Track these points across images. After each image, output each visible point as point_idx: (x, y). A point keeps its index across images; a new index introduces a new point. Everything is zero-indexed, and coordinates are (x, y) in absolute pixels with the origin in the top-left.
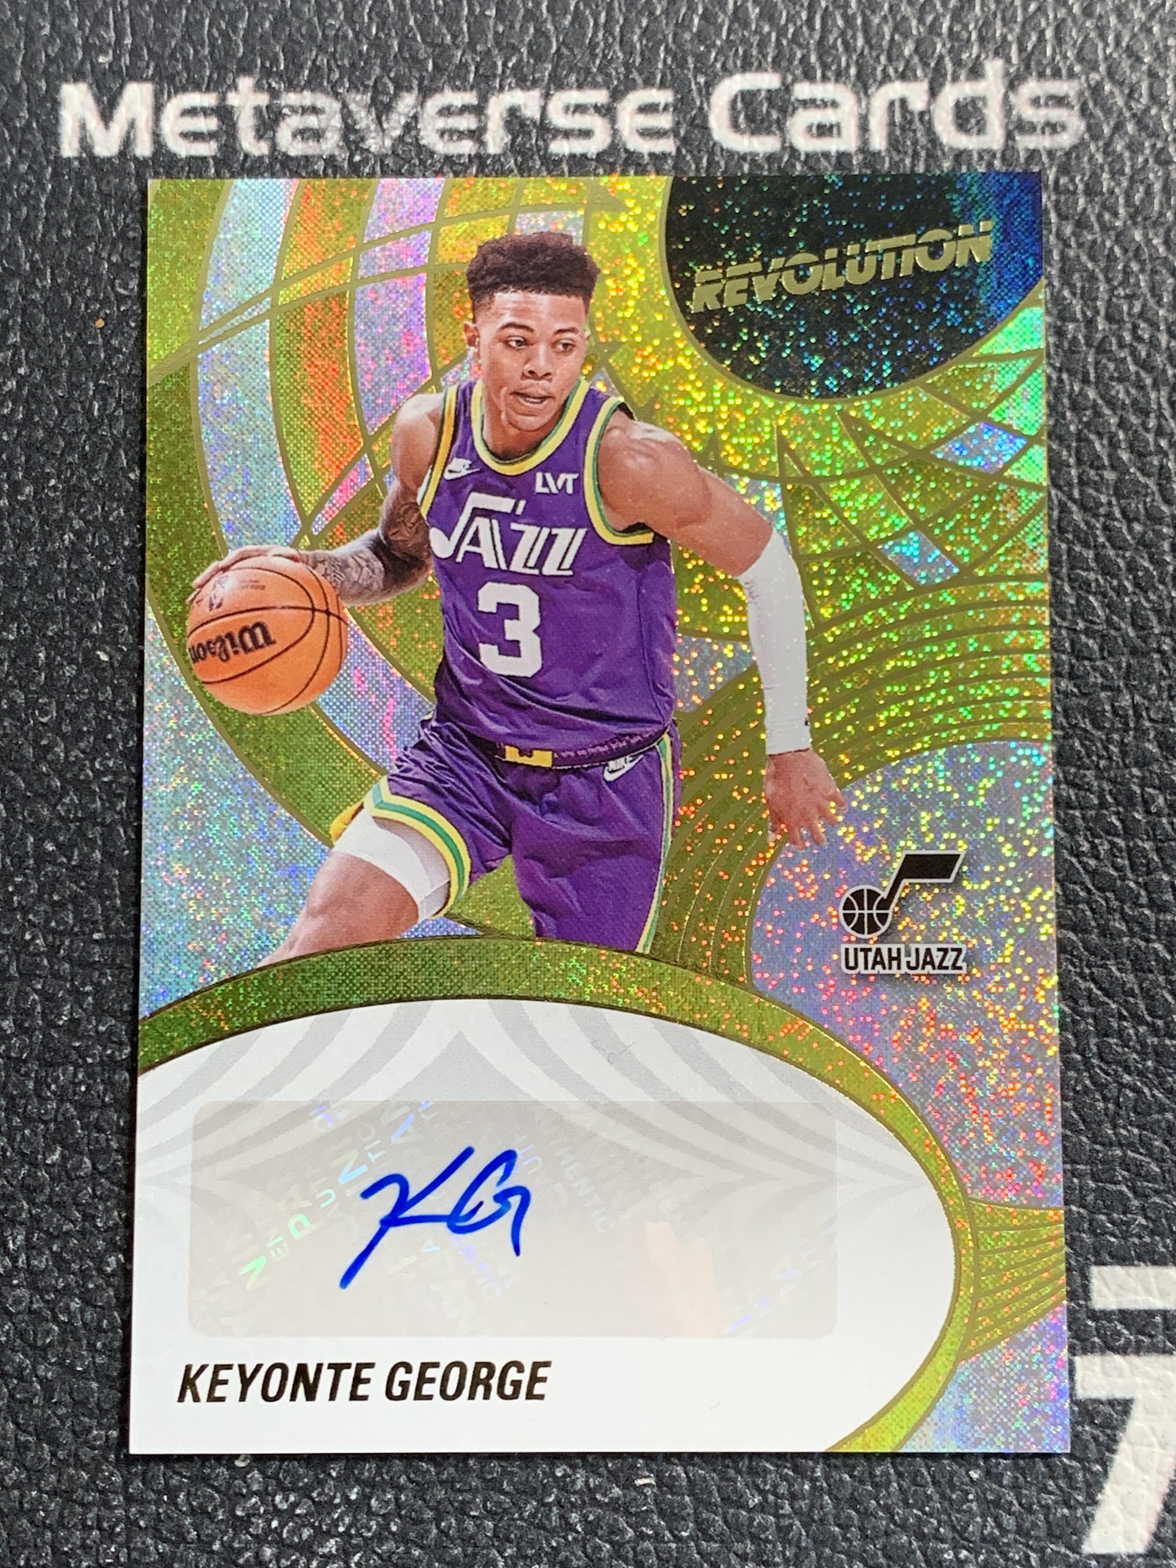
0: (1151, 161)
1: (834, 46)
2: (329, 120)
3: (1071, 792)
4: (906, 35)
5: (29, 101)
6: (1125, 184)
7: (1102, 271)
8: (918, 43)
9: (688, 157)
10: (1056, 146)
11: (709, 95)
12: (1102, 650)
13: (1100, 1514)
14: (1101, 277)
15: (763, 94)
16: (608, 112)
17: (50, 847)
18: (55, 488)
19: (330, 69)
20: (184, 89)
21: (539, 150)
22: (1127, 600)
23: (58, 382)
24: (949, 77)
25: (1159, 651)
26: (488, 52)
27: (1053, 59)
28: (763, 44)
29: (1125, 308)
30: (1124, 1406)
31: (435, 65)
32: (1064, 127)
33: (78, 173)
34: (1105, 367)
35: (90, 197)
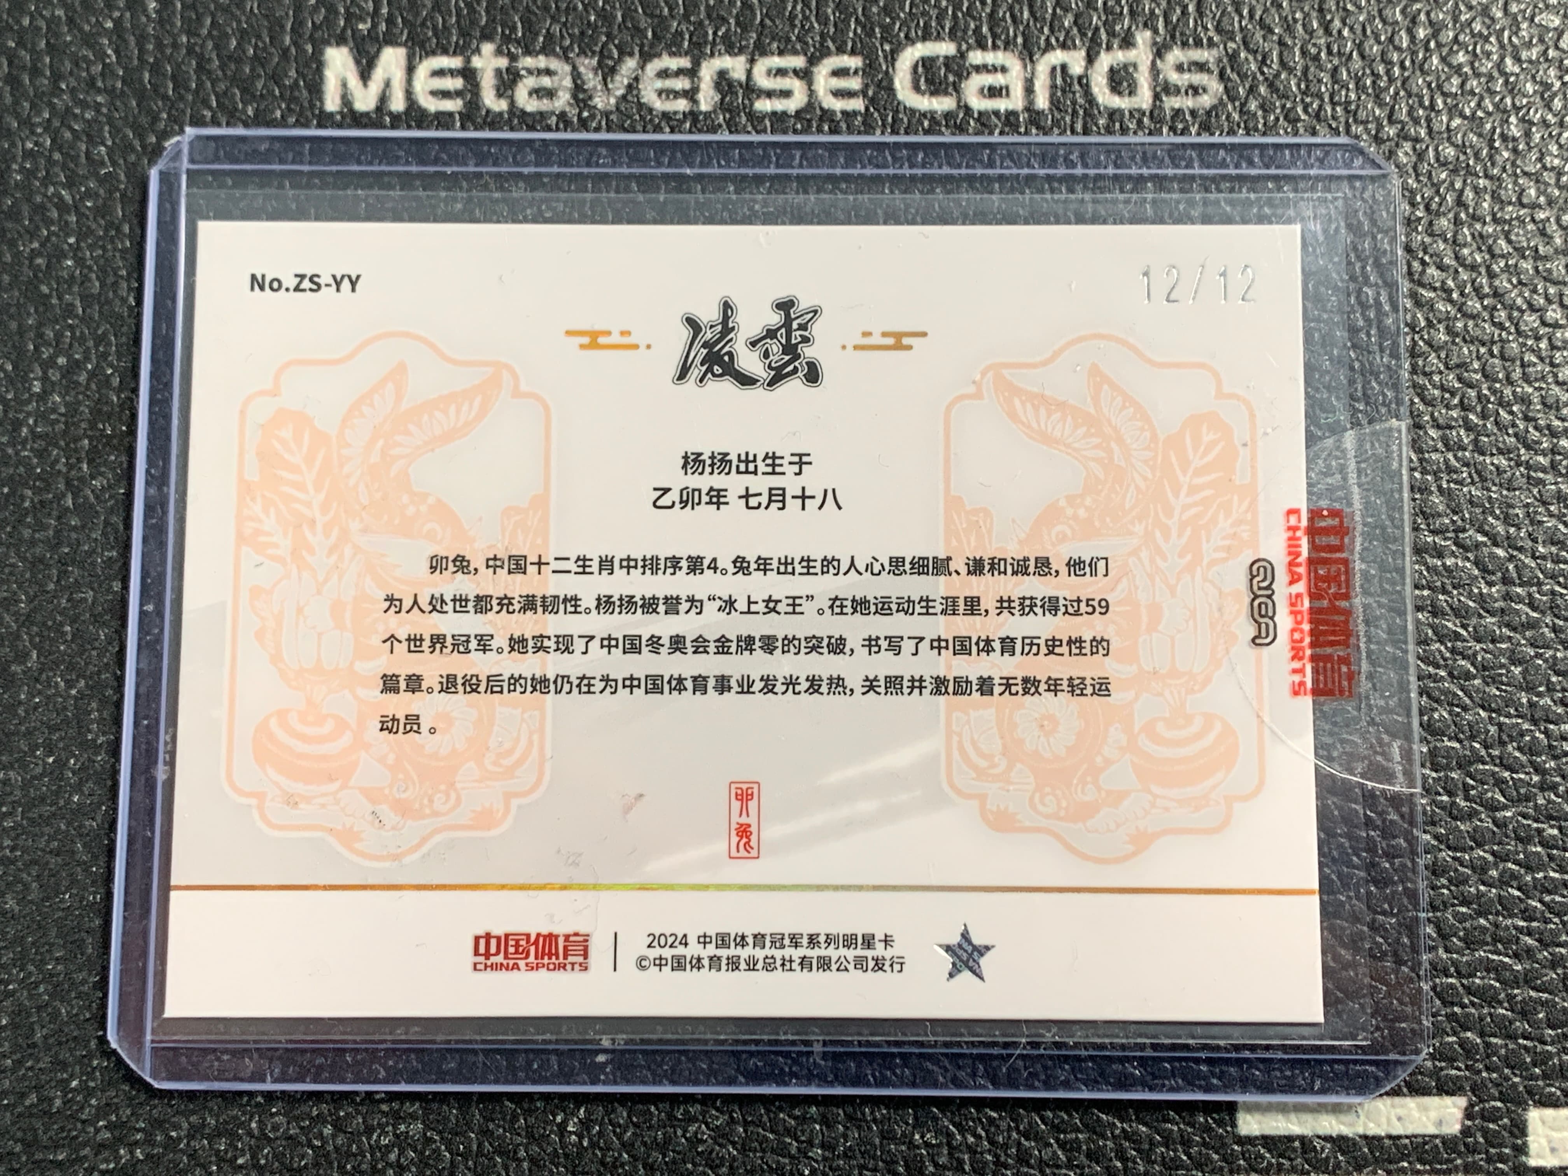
1: (1004, 19)
2: (561, 80)
4: (1066, 10)
5: (297, 62)
8: (1077, 16)
10: (1197, 106)
11: (894, 60)
15: (941, 60)
19: (562, 36)
20: (433, 53)
21: (745, 108)
24: (1104, 46)
26: (701, 23)
27: (1195, 30)
28: (940, 18)
31: (654, 34)
32: (1205, 90)
33: (340, 125)
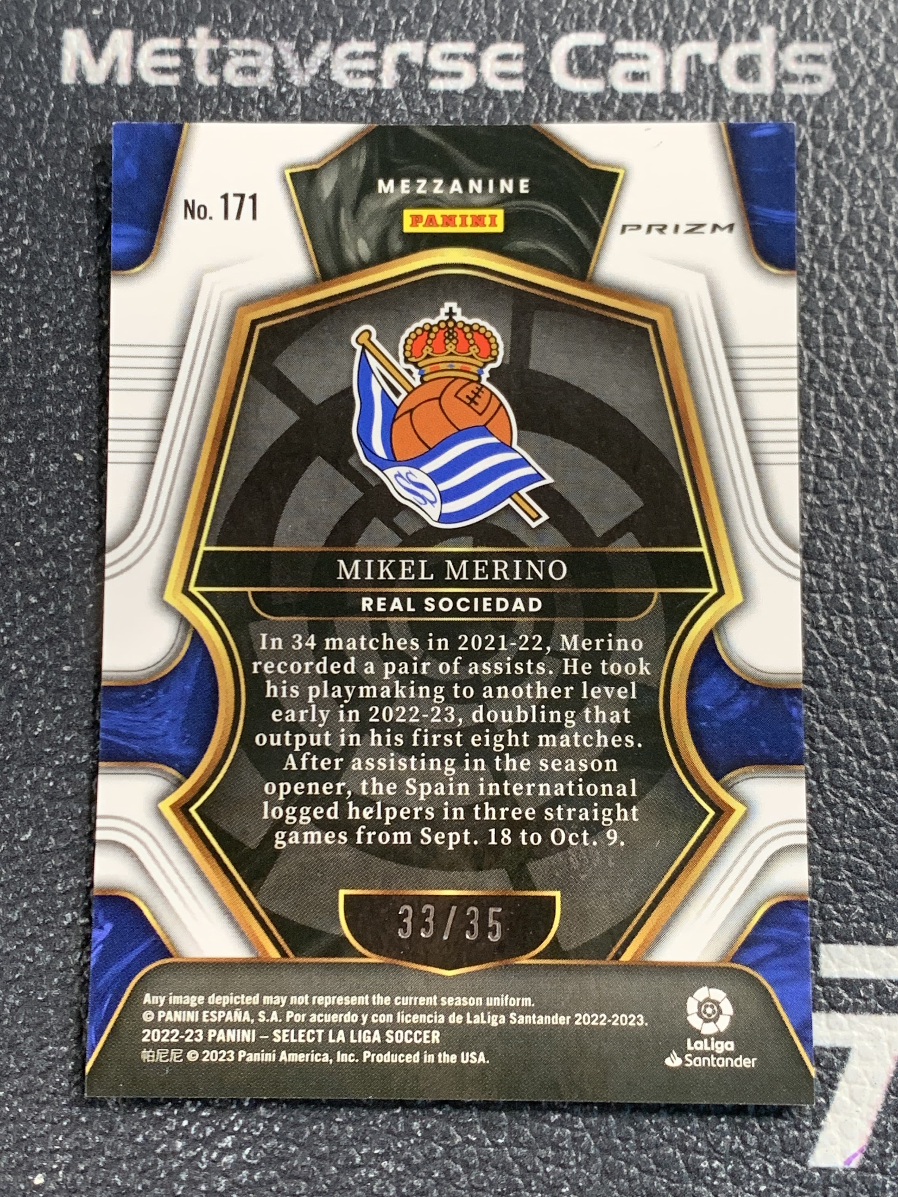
0: (885, 106)
1: (647, 14)
2: (264, 61)
3: (814, 580)
4: (701, 8)
5: (39, 43)
6: (865, 122)
7: (846, 186)
8: (711, 13)
9: (534, 95)
10: (812, 92)
11: (551, 48)
12: (839, 472)
13: (822, 1136)
14: (845, 191)
15: (592, 49)
16: (474, 59)
17: (33, 600)
18: (47, 330)
19: (266, 23)
20: (155, 35)
21: (421, 87)
22: (859, 435)
23: (53, 251)
24: (733, 39)
25: (883, 474)
26: (385, 14)
27: (812, 27)
28: (592, 12)
29: (863, 215)
30: (843, 1054)
31: (345, 22)
32: (819, 78)
33: (75, 95)
34: (847, 259)
35: (82, 114)
